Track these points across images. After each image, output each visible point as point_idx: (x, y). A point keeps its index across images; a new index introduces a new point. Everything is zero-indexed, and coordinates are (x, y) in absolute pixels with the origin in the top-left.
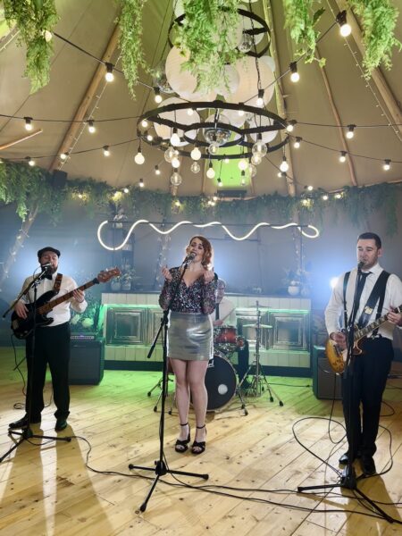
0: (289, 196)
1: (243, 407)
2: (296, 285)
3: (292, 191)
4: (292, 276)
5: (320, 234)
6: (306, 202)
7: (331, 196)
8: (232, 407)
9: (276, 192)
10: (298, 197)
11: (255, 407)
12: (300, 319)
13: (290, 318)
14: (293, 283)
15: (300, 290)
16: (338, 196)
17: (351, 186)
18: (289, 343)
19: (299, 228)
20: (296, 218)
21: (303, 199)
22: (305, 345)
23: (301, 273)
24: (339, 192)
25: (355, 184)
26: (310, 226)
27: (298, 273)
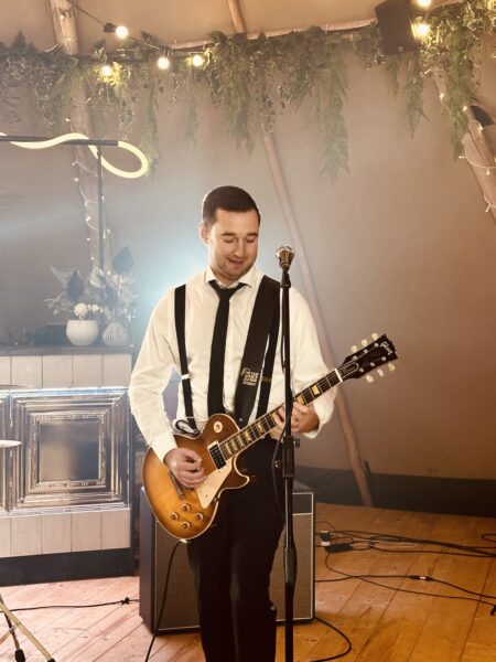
2: (89, 316)
3: (67, 38)
4: (76, 291)
5: (152, 167)
6: (109, 73)
7: (178, 59)
9: (20, 37)
10: (86, 58)
12: (102, 413)
13: (73, 414)
14: (80, 309)
15: (102, 328)
16: (197, 61)
17: (228, 32)
18: (71, 485)
19: (94, 149)
20: (81, 118)
21: (99, 61)
22: (115, 484)
23: (102, 279)
24: (199, 50)
25: (240, 30)
26: (122, 144)
27: (95, 282)
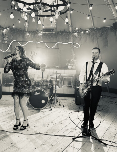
0: (69, 31)
1: (50, 108)
2: (71, 65)
3: (71, 29)
4: (69, 62)
5: (80, 46)
6: (76, 34)
7: (85, 32)
8: (46, 108)
9: (65, 30)
10: (73, 32)
11: (54, 107)
12: (72, 77)
13: (68, 77)
15: (72, 67)
16: (87, 32)
17: (92, 28)
18: (67, 86)
19: (73, 44)
20: (72, 40)
22: (73, 86)
23: (73, 61)
24: (88, 30)
25: (93, 27)
26: (76, 43)
27: (72, 61)
